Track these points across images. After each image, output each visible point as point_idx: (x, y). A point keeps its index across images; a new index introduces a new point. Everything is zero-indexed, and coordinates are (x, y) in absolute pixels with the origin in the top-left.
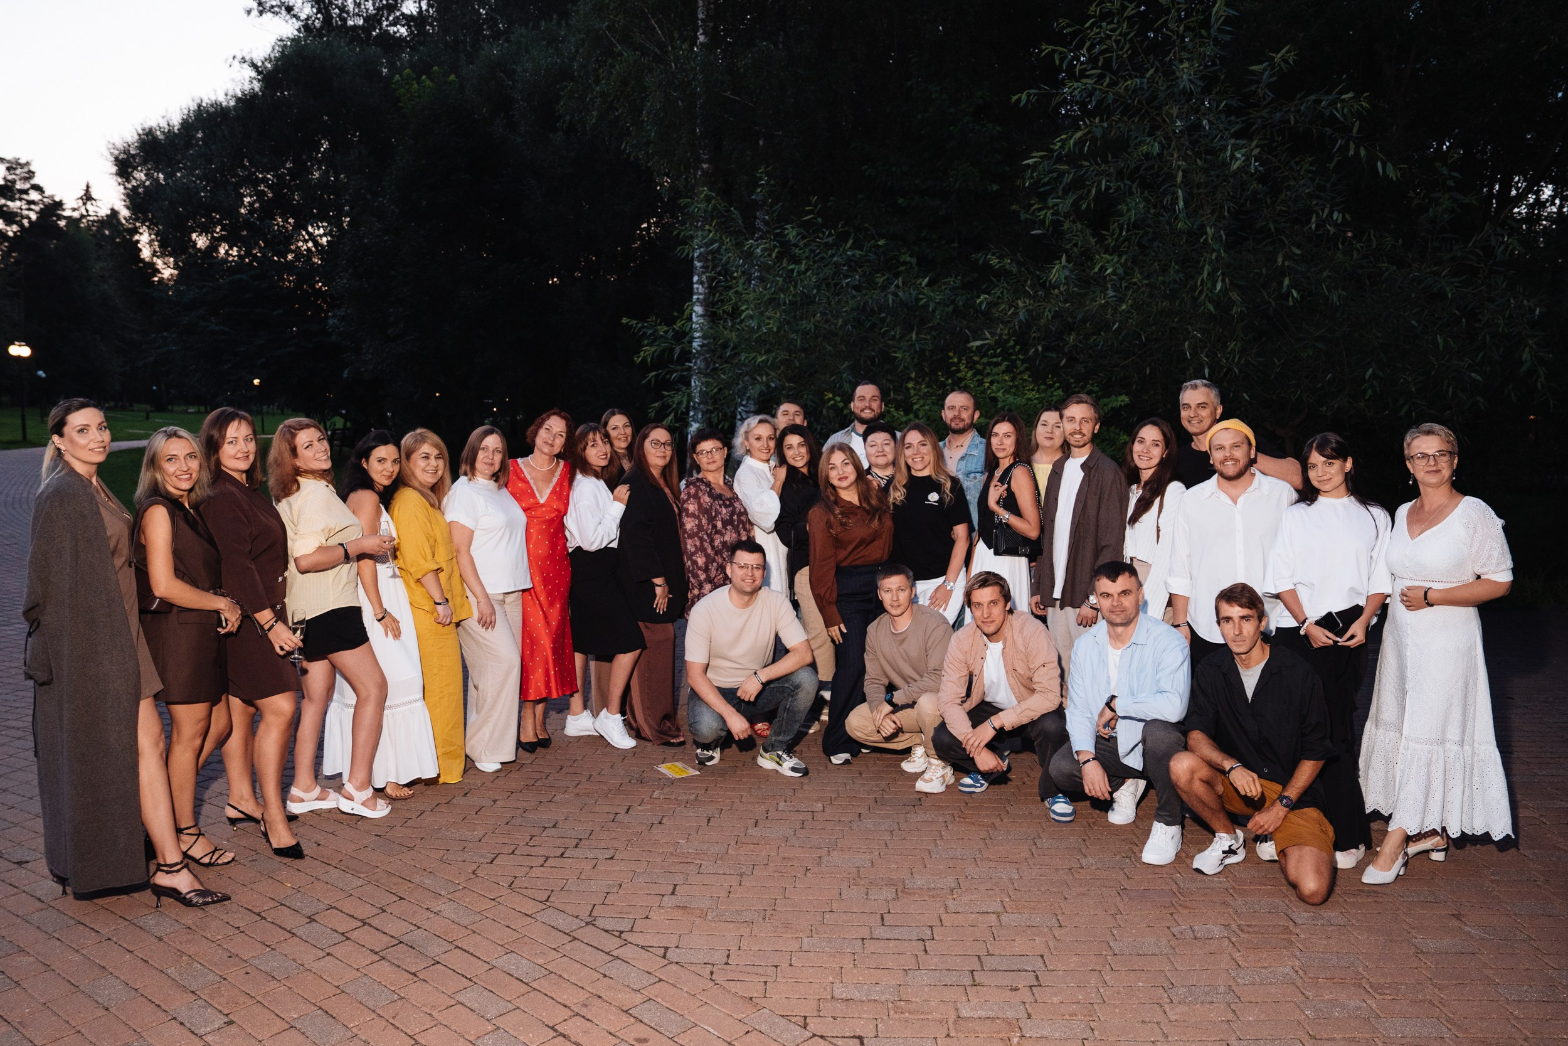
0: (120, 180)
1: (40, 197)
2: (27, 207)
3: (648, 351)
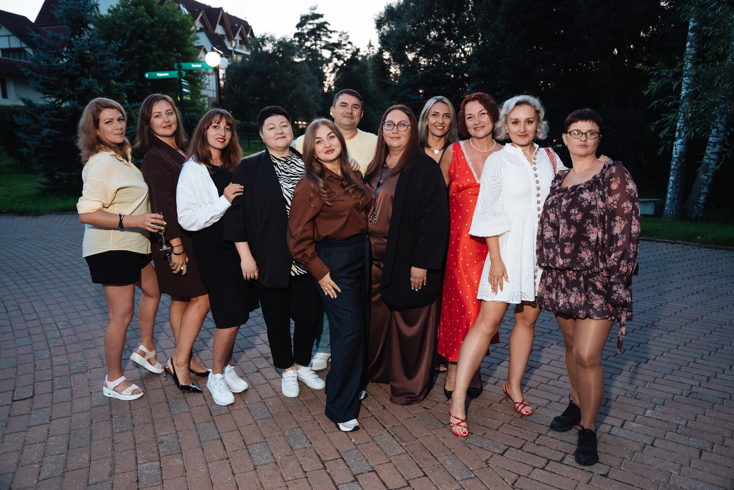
0: (377, 30)
1: (351, 47)
2: (346, 52)
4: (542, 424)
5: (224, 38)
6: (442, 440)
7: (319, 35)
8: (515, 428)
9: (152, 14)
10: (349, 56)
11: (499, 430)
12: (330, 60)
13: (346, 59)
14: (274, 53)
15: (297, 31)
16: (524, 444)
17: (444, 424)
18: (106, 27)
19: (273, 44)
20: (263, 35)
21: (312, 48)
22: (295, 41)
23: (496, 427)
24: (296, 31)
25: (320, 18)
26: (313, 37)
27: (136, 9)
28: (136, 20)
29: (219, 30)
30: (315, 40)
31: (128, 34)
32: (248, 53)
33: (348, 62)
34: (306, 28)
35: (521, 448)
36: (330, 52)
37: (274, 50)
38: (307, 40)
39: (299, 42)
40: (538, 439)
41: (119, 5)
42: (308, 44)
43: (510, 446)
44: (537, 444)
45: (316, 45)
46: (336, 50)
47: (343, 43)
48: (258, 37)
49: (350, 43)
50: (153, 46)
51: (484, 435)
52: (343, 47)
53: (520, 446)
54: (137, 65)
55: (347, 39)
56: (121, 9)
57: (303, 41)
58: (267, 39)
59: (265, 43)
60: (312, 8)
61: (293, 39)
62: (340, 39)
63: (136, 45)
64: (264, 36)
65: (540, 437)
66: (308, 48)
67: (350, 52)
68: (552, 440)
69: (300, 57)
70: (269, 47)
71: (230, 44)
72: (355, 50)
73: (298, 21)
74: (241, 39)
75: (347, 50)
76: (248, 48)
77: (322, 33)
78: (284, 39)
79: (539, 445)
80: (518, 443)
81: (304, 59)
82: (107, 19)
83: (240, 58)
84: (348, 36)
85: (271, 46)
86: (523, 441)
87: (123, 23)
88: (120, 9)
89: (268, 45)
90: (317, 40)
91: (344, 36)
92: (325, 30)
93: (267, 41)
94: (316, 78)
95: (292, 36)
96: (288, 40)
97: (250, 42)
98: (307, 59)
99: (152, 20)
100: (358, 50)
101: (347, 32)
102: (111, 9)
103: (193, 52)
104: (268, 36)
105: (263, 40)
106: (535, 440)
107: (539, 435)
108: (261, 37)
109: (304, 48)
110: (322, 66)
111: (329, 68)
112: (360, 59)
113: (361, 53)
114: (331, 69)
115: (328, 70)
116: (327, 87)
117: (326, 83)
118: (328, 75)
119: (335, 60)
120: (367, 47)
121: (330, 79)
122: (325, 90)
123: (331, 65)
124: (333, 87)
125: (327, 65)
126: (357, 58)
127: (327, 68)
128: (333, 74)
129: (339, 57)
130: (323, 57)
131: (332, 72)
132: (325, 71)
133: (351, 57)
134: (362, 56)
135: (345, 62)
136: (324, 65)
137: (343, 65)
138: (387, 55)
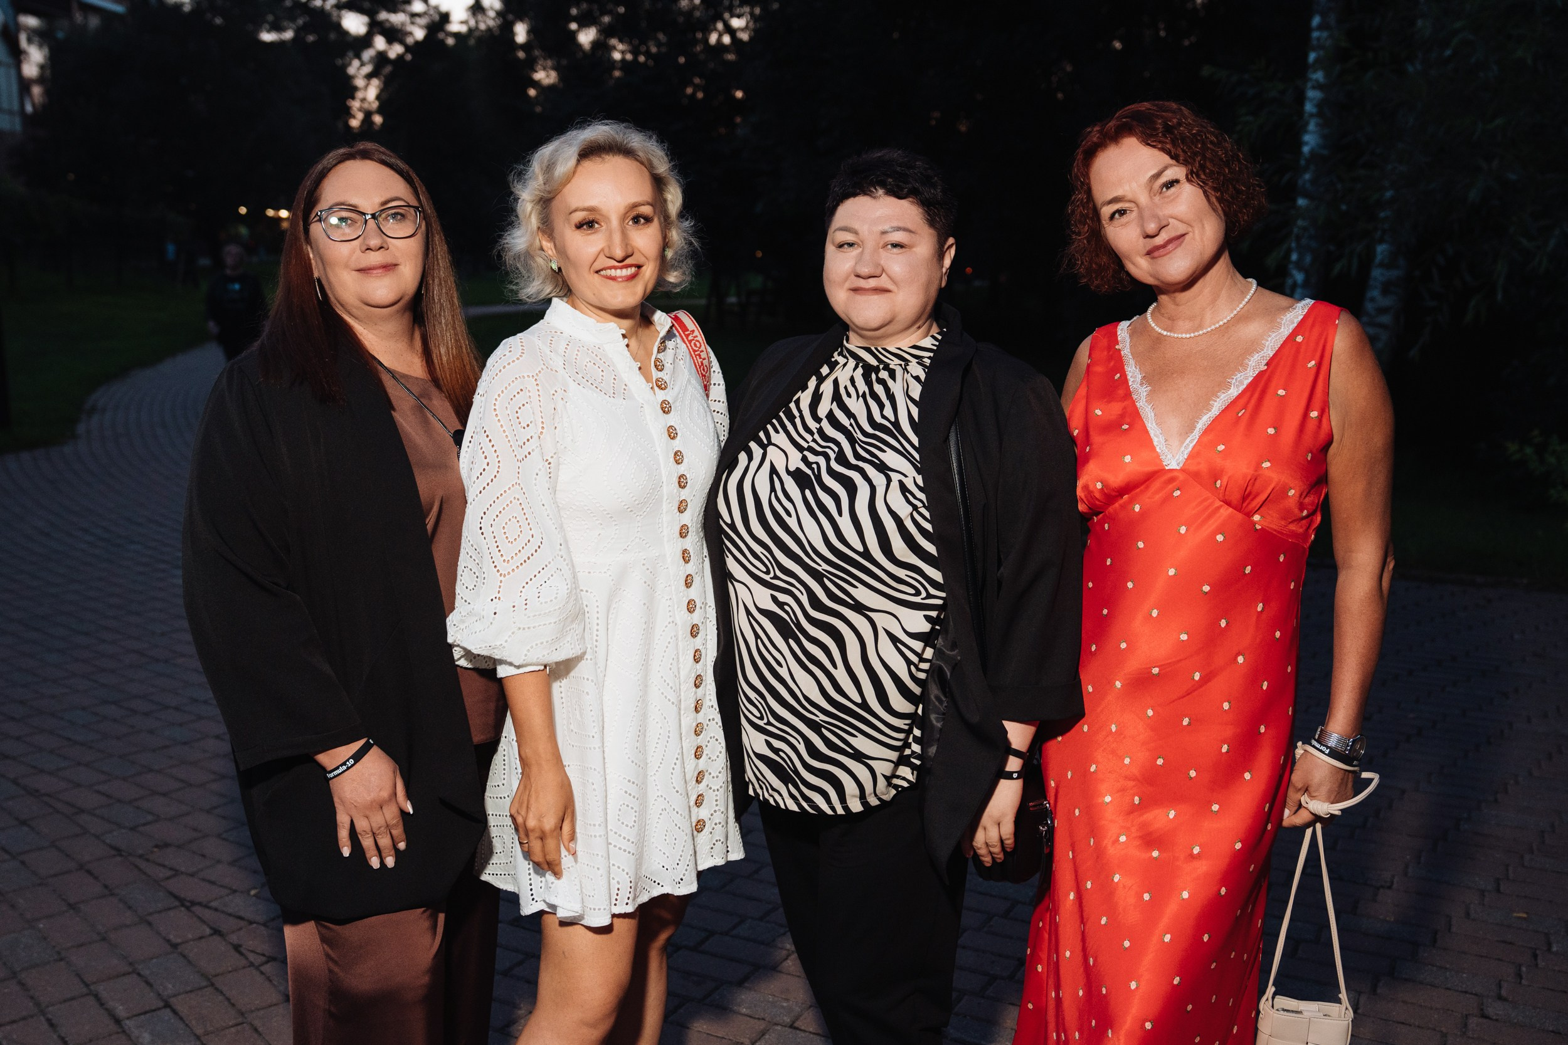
1: (425, 10)
2: (411, 20)
10: (419, 34)
12: (365, 42)
13: (410, 40)
14: (198, 12)
32: (120, 9)
33: (416, 48)
36: (365, 19)
46: (383, 16)
52: (399, 6)
67: (423, 21)
69: (277, 27)
72: (437, 18)
75: (414, 15)
81: (288, 35)
83: (94, 22)
94: (326, 89)
98: (298, 37)
100: (445, 18)
110: (343, 55)
111: (363, 64)
112: (450, 41)
113: (455, 27)
114: (368, 69)
115: (358, 69)
116: (360, 116)
117: (355, 104)
118: (360, 82)
119: (380, 43)
120: (470, 13)
121: (370, 93)
122: (355, 123)
123: (368, 54)
124: (378, 119)
125: (358, 56)
126: (442, 42)
127: (356, 63)
128: (375, 82)
129: (394, 35)
130: (346, 33)
131: (369, 77)
132: (351, 70)
133: (426, 37)
134: (457, 35)
135: (408, 48)
136: (350, 54)
137: (400, 57)
138: (521, 32)
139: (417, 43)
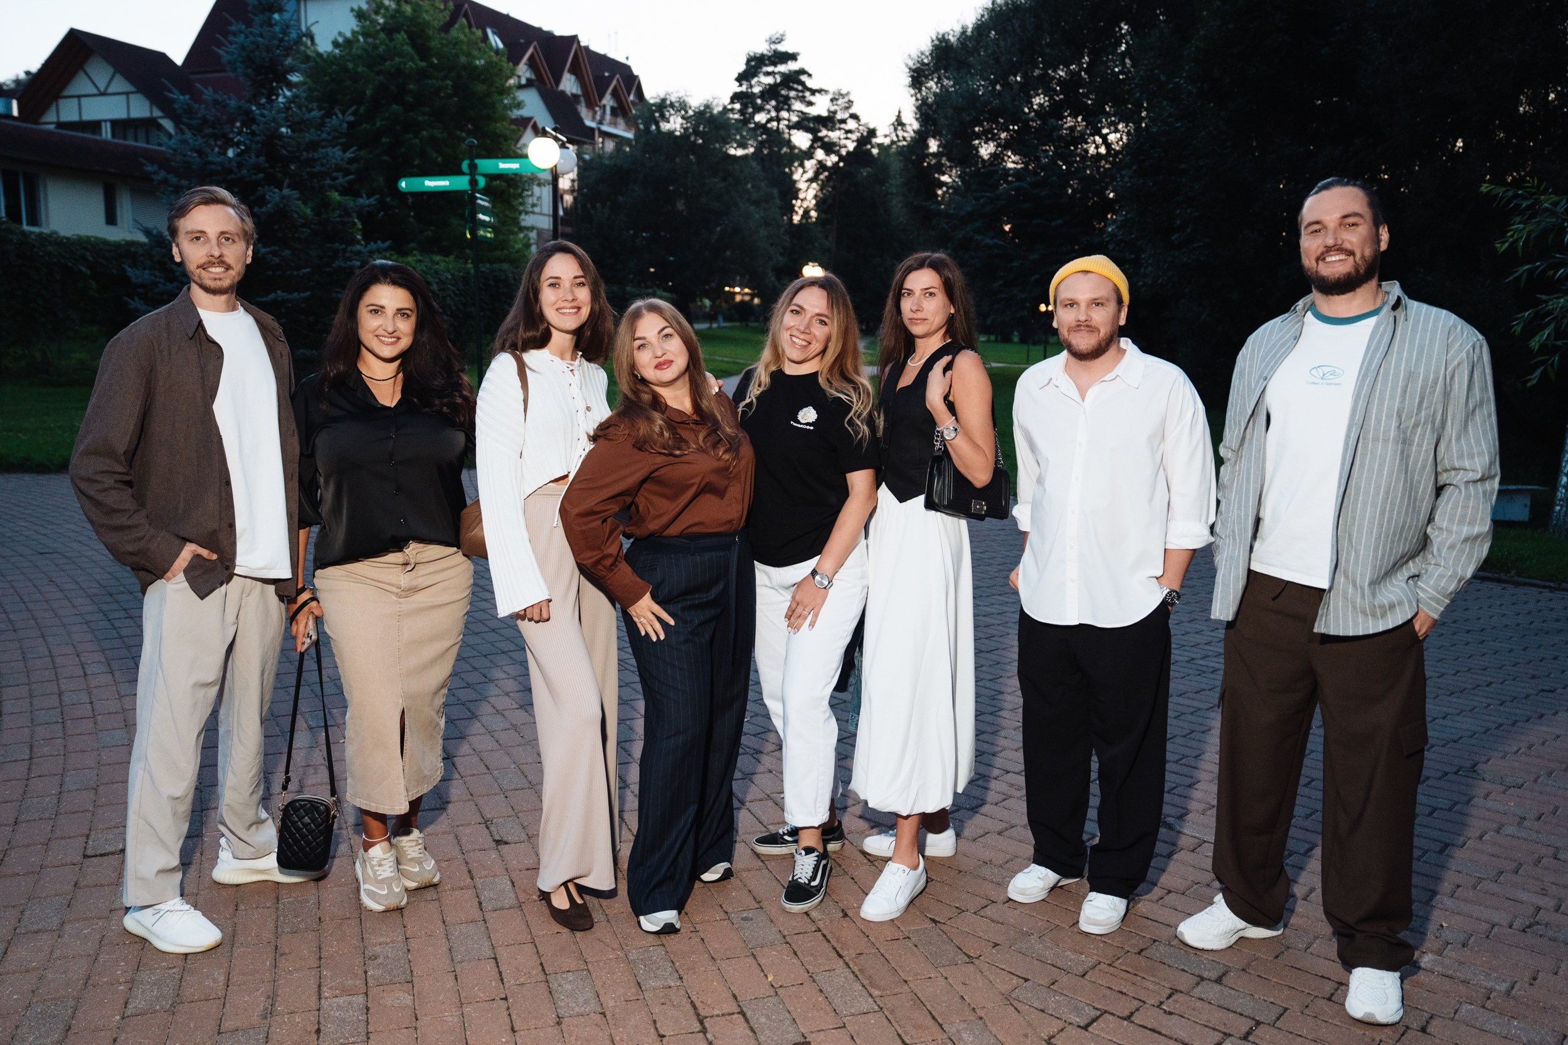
0: (912, 92)
1: (857, 125)
2: (845, 136)
3: (1519, 231)
4: (1183, 970)
5: (578, 102)
6: (961, 989)
7: (787, 98)
8: (1123, 974)
9: (423, 52)
10: (851, 146)
11: (1087, 977)
12: (809, 154)
13: (844, 152)
14: (685, 136)
15: (739, 90)
16: (1137, 1010)
17: (969, 957)
18: (327, 78)
19: (683, 117)
20: (662, 96)
21: (769, 125)
22: (732, 110)
23: (1081, 970)
24: (735, 88)
25: (789, 62)
26: (773, 103)
27: (391, 40)
28: (388, 63)
29: (569, 84)
30: (778, 109)
31: (368, 92)
32: (630, 135)
33: (849, 158)
34: (759, 83)
35: (1128, 1018)
36: (810, 136)
37: (686, 129)
38: (760, 109)
39: (742, 112)
40: (1170, 1001)
41: (358, 32)
42: (761, 118)
43: (1106, 1012)
44: (1165, 1012)
45: (778, 119)
46: (823, 133)
47: (840, 116)
48: (652, 101)
49: (854, 117)
50: (420, 118)
51: (1053, 984)
52: (838, 125)
53: (1126, 1013)
54: (386, 158)
55: (847, 108)
56: (361, 39)
57: (750, 110)
58: (672, 105)
59: (667, 114)
60: (774, 39)
61: (729, 107)
62: (832, 109)
63: (387, 115)
64: (664, 100)
65: (1175, 997)
66: (762, 127)
67: (854, 137)
68: (1199, 1004)
69: (742, 145)
70: (674, 124)
71: (590, 114)
72: (865, 133)
73: (742, 67)
74: (615, 105)
75: (848, 132)
76: (630, 123)
77: (792, 94)
78: (707, 106)
79: (1171, 1013)
80: (1124, 1007)
81: (752, 150)
82: (329, 60)
83: (610, 146)
84: (850, 102)
85: (680, 120)
86: (1136, 1003)
87: (360, 69)
88: (358, 40)
89: (672, 119)
90: (782, 109)
91: (840, 101)
92: (800, 88)
93: (672, 112)
94: (775, 192)
95: (726, 100)
96: (717, 110)
97: (634, 112)
98: (758, 150)
99: (423, 64)
100: (872, 133)
101: (848, 94)
102: (340, 40)
103: (508, 132)
104: (673, 98)
105: (662, 106)
106: (1161, 1003)
107: (1174, 991)
108: (658, 101)
109: (752, 126)
110: (790, 165)
111: (804, 172)
112: (875, 151)
113: (879, 140)
114: (810, 174)
115: (802, 176)
116: (801, 212)
117: (797, 203)
118: (802, 185)
119: (820, 154)
120: (892, 127)
121: (808, 195)
122: (796, 219)
123: (810, 165)
124: (813, 214)
125: (802, 165)
126: (869, 151)
127: (800, 170)
128: (814, 185)
129: (829, 147)
130: (795, 147)
131: (811, 180)
132: (796, 177)
133: (855, 148)
134: (880, 146)
135: (841, 158)
136: (796, 164)
137: (836, 164)
138: (933, 146)
139: (848, 153)
